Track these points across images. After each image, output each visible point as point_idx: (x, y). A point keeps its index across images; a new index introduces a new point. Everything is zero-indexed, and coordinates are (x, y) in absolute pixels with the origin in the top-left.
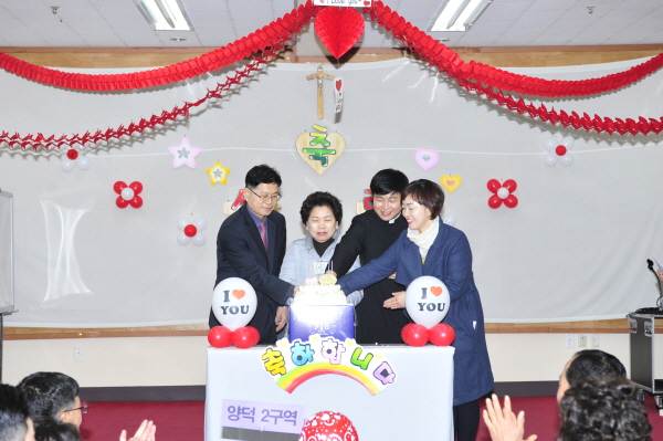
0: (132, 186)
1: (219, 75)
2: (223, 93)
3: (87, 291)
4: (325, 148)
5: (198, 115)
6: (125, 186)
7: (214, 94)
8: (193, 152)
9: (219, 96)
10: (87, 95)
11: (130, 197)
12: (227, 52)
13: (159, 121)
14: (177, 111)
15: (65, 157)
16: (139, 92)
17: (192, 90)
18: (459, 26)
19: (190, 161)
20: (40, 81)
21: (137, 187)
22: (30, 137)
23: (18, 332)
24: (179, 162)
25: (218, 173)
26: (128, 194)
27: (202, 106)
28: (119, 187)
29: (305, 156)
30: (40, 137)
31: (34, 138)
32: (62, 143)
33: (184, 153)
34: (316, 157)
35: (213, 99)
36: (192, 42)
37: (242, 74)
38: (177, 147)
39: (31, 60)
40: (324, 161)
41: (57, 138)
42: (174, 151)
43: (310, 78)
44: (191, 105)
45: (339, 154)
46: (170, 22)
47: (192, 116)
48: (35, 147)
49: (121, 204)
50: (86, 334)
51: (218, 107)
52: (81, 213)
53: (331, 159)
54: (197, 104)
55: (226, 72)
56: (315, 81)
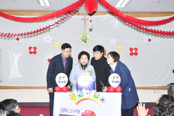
0: (34, 48)
1: (58, 18)
2: (59, 23)
3: (21, 76)
4: (86, 38)
5: (52, 29)
6: (32, 48)
7: (57, 23)
8: (50, 39)
9: (58, 24)
10: (22, 23)
11: (33, 51)
12: (60, 12)
13: (42, 30)
14: (47, 28)
15: (16, 40)
16: (36, 22)
17: (50, 22)
18: (123, 6)
19: (49, 41)
20: (9, 19)
21: (35, 48)
22: (6, 34)
23: (2, 87)
24: (46, 42)
25: (57, 45)
26: (32, 50)
27: (54, 26)
28: (30, 48)
29: (81, 41)
30: (9, 34)
31: (8, 34)
32: (15, 36)
33: (48, 39)
34: (84, 41)
35: (57, 24)
36: (50, 9)
37: (65, 18)
38: (46, 37)
39: (7, 13)
40: (86, 42)
41: (14, 34)
42: (45, 39)
43: (82, 19)
44: (51, 26)
45: (90, 40)
46: (45, 4)
47: (51, 29)
48: (8, 36)
49: (31, 53)
50: (21, 88)
51: (58, 26)
52: (20, 55)
53: (87, 41)
54: (52, 26)
55: (60, 17)
56: (84, 20)
